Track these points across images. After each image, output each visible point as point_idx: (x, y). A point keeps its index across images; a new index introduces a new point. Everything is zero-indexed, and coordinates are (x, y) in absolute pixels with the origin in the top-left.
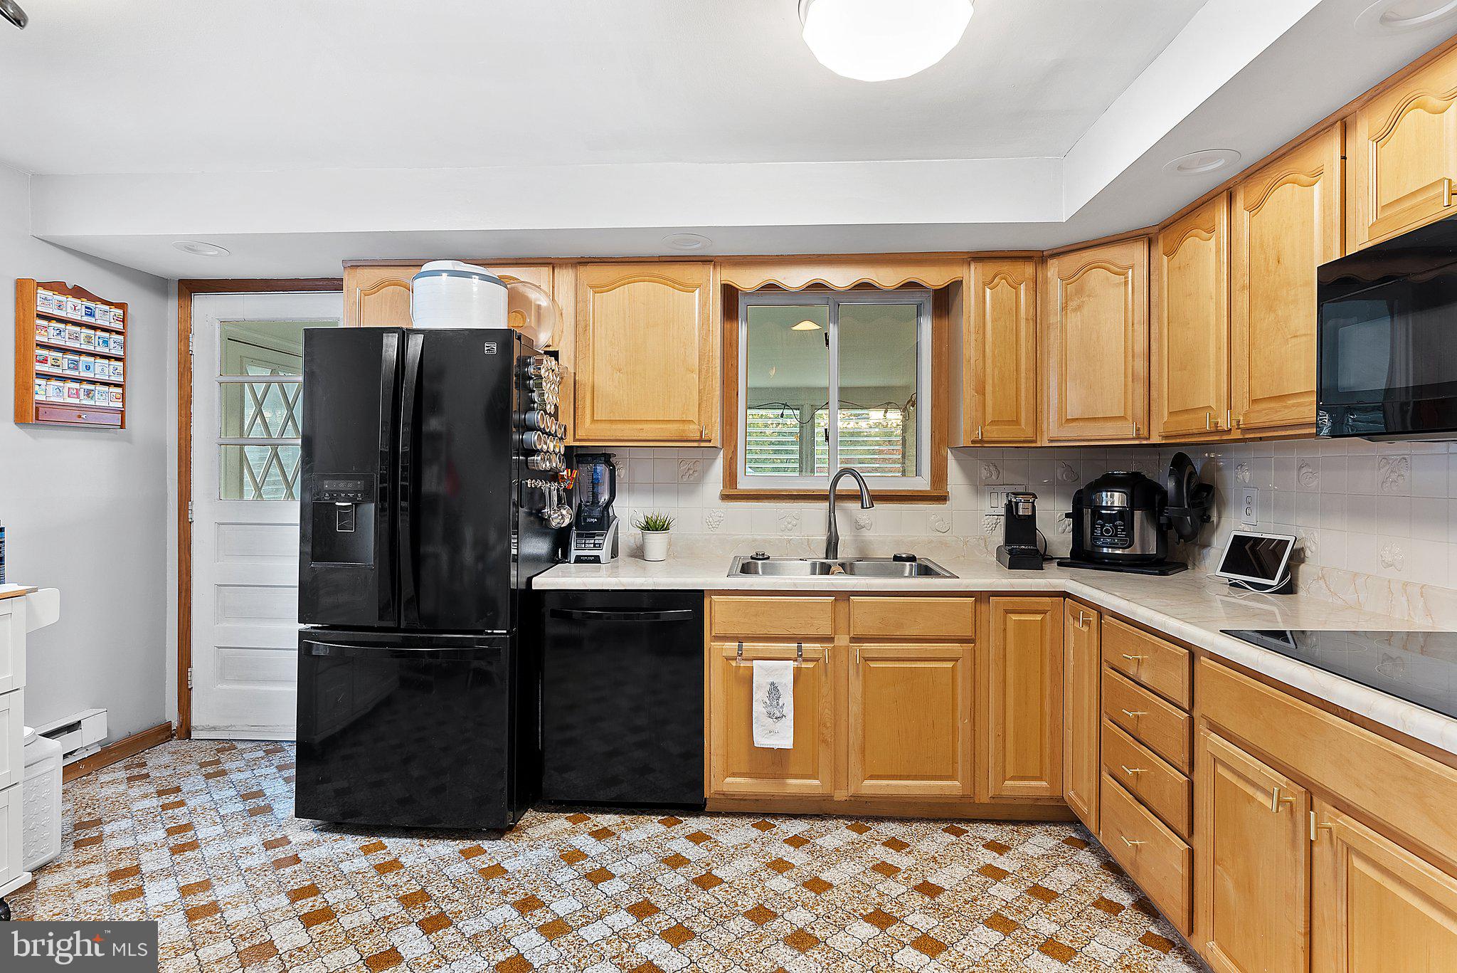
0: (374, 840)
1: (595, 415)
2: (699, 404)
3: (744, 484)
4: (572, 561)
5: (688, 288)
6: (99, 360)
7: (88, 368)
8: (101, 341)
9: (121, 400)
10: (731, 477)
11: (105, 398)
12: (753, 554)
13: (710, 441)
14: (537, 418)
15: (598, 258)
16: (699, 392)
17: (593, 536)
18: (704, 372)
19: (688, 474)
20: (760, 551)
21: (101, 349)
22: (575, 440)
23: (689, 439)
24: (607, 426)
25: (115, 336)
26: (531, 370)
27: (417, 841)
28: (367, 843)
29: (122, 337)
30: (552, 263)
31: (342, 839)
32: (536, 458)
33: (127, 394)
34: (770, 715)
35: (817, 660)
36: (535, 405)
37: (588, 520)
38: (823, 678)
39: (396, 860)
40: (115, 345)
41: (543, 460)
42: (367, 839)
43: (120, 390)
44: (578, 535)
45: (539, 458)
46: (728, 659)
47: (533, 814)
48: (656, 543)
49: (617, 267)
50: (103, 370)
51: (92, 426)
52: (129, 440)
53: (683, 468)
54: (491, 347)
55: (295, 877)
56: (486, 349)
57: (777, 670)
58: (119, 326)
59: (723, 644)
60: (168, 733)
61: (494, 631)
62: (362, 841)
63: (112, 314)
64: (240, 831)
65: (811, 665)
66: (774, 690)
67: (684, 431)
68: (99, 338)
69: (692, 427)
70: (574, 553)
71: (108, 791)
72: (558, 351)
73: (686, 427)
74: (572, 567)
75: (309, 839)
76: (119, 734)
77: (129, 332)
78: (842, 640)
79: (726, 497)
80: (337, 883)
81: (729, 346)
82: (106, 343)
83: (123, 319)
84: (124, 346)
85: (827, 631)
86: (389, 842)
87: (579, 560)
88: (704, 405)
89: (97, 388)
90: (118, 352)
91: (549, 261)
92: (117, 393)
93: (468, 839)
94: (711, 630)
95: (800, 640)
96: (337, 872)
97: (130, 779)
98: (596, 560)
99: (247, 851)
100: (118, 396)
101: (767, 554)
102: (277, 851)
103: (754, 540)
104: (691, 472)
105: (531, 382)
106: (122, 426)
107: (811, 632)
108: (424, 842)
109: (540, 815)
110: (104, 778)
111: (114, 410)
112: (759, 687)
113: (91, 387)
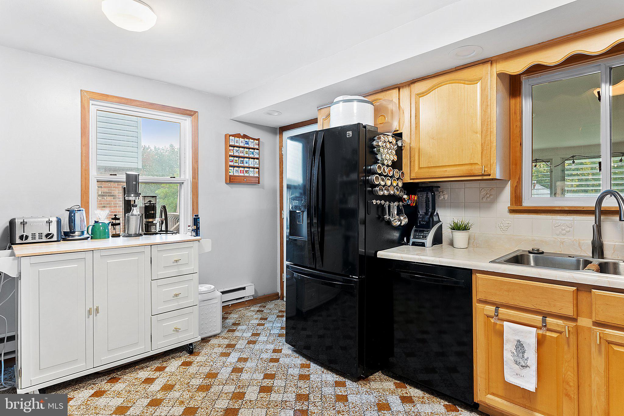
0: (308, 362)
1: (420, 165)
2: (482, 153)
3: (527, 203)
4: (411, 245)
5: (473, 82)
6: (250, 160)
7: (247, 163)
8: (251, 153)
9: (258, 173)
10: (517, 197)
11: (252, 173)
12: (530, 249)
13: (490, 175)
14: (376, 167)
15: (421, 78)
16: (482, 145)
17: (423, 231)
18: (484, 132)
19: (486, 197)
20: (536, 247)
21: (251, 156)
22: (411, 179)
23: (475, 175)
24: (427, 170)
25: (256, 151)
26: (375, 143)
27: (323, 369)
28: (305, 363)
29: (258, 151)
30: (398, 87)
31: (298, 357)
32: (376, 189)
33: (260, 172)
34: (516, 362)
35: (560, 333)
36: (379, 161)
37: (422, 223)
38: (566, 347)
39: (309, 375)
40: (256, 154)
41: (380, 189)
42: (306, 361)
43: (257, 170)
44: (416, 231)
45: (378, 189)
46: (488, 317)
47: (380, 374)
48: (460, 237)
49: (431, 80)
50: (252, 163)
51: (248, 183)
52: (263, 188)
53: (483, 193)
54: (350, 134)
55: (272, 368)
56: (347, 134)
57: (522, 332)
58: (257, 147)
59: (484, 306)
60: (277, 297)
61: (353, 277)
62: (304, 361)
63: (255, 143)
64: (271, 342)
65: (555, 335)
66: (520, 346)
67: (471, 170)
68: (250, 152)
69: (477, 167)
70: (412, 240)
71: (250, 314)
72: (402, 133)
73: (473, 167)
74: (410, 247)
75: (288, 353)
76: (261, 293)
77: (261, 149)
78: (584, 322)
79: (512, 211)
80: (283, 377)
81: (514, 114)
82: (253, 153)
83: (259, 144)
84: (259, 154)
85: (569, 311)
86: (313, 366)
87: (414, 244)
88: (485, 152)
89: (250, 170)
90: (257, 156)
91: (396, 86)
92: (257, 171)
93: (343, 377)
94: (477, 296)
95: (545, 315)
96: (286, 372)
97: (258, 311)
98: (423, 245)
99: (267, 351)
100: (257, 172)
101: (541, 250)
102: (275, 354)
103: (534, 240)
104: (488, 196)
105: (375, 149)
106: (259, 183)
107: (554, 310)
108: (325, 371)
109: (383, 376)
110: (252, 309)
111: (256, 177)
112: (508, 341)
113: (248, 169)
